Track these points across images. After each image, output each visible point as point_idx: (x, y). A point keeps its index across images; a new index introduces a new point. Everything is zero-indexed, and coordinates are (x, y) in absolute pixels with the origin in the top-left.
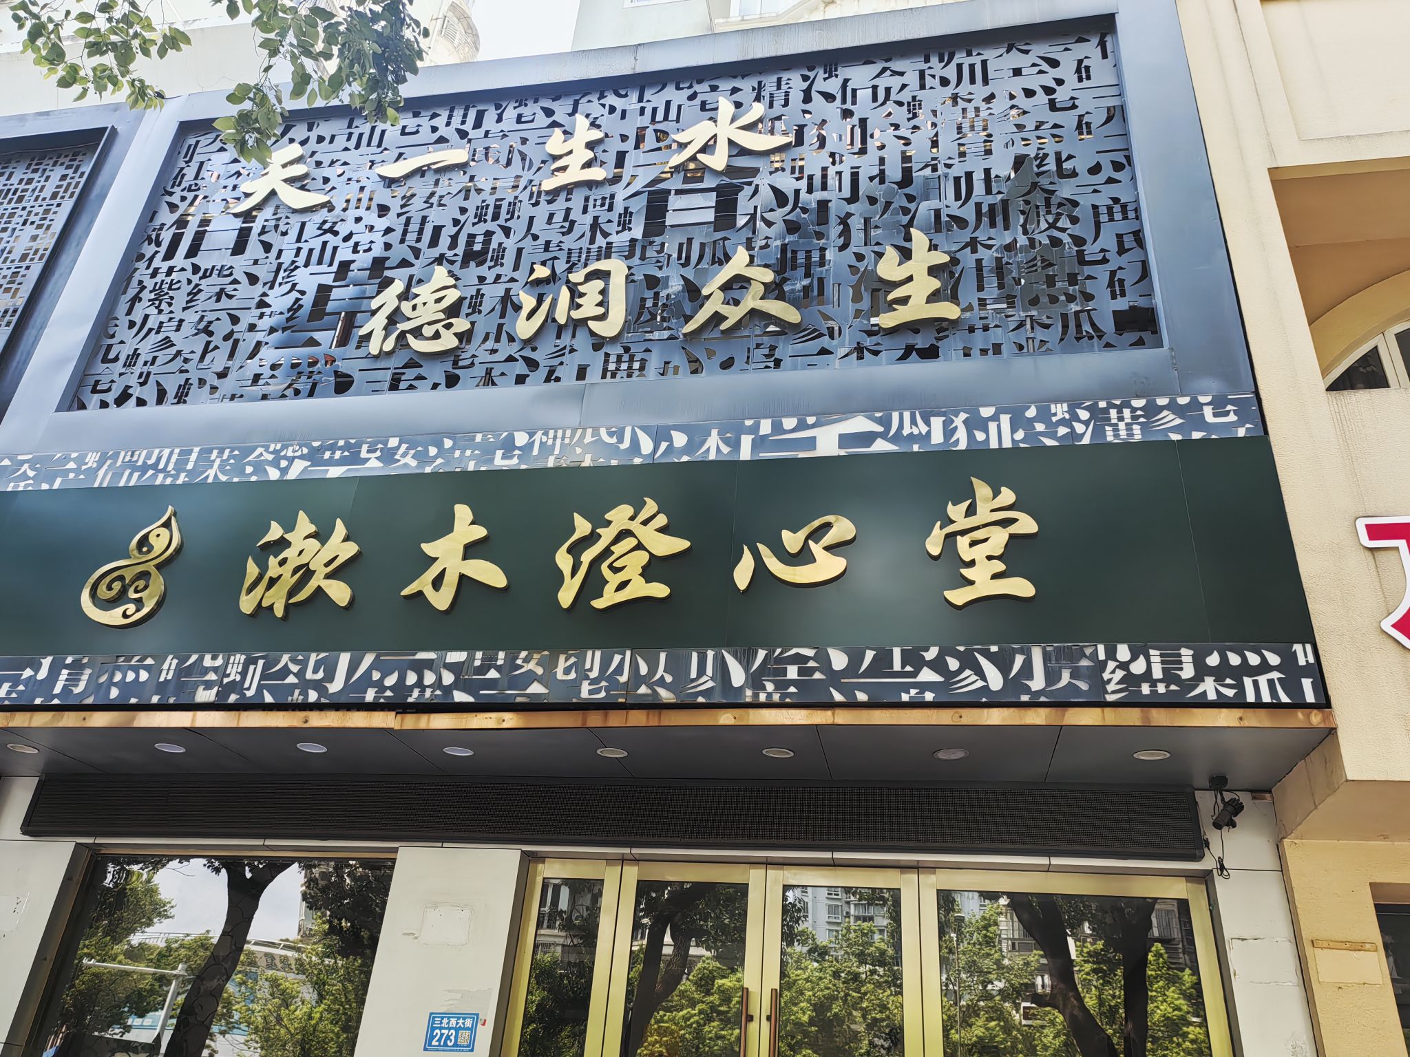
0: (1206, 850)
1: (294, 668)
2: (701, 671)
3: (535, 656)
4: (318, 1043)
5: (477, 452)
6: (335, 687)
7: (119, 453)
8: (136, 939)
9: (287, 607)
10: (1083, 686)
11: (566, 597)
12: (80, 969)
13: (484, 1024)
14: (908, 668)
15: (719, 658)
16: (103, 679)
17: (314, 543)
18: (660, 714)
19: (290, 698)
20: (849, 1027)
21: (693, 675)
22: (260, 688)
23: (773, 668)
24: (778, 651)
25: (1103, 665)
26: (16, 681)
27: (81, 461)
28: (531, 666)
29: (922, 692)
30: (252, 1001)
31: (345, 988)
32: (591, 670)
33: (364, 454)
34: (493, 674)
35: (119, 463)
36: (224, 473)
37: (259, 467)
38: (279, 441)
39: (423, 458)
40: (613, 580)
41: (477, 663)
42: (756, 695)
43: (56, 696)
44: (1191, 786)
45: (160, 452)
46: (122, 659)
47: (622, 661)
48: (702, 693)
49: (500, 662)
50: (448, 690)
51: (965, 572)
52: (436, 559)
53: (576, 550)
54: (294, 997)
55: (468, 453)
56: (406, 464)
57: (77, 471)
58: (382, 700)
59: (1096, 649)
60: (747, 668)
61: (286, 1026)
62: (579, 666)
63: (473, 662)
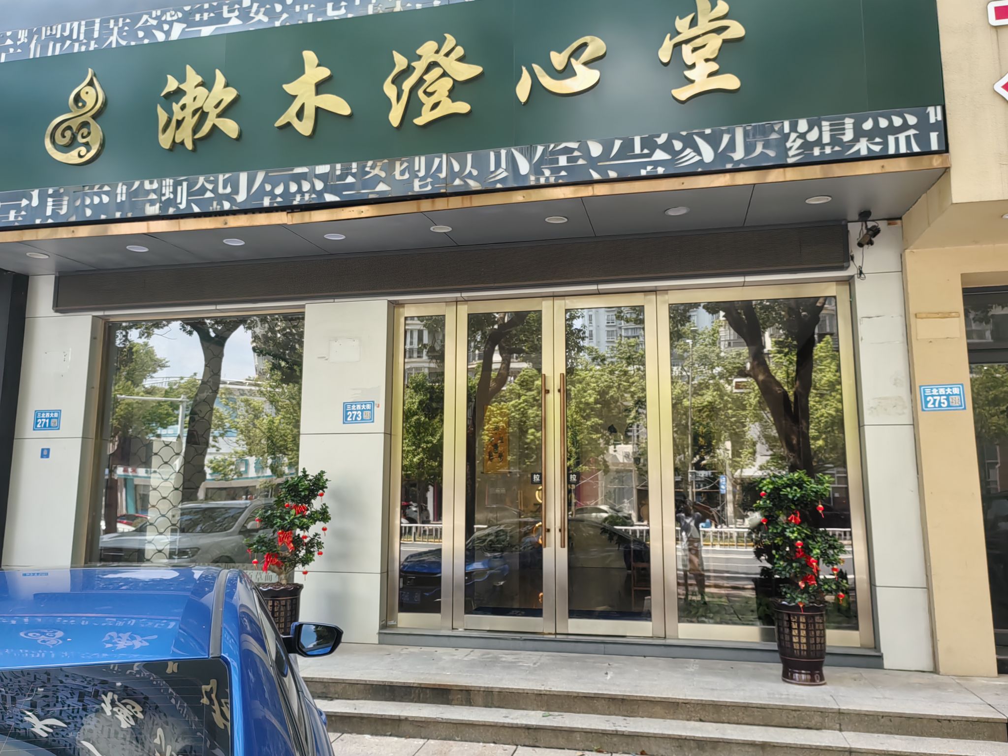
0: (851, 262)
1: (210, 186)
2: (498, 165)
3: (379, 164)
4: (281, 436)
5: (312, 6)
6: (241, 197)
7: (41, 29)
8: (148, 383)
9: (194, 142)
10: (772, 153)
11: (395, 117)
12: (117, 402)
13: (378, 407)
14: (646, 151)
15: (510, 154)
16: (78, 203)
17: (202, 90)
18: (471, 198)
19: (211, 208)
20: (622, 404)
21: (492, 168)
22: (189, 202)
23: (549, 159)
24: (552, 146)
25: (787, 136)
26: (18, 208)
27: (15, 37)
28: (377, 171)
29: (655, 168)
30: (236, 417)
31: (292, 403)
32: (419, 171)
33: (226, 15)
34: (350, 180)
35: (43, 37)
36: (123, 38)
37: (148, 30)
38: (158, 8)
39: (272, 14)
40: (428, 102)
41: (338, 172)
42: (538, 180)
43: (49, 217)
44: (845, 219)
45: (71, 25)
46: (87, 188)
47: (441, 162)
48: (499, 181)
49: (354, 171)
50: (320, 194)
51: (688, 73)
52: (295, 97)
53: (398, 81)
54: (260, 413)
55: (306, 7)
56: (260, 21)
57: (14, 46)
58: (275, 205)
59: (783, 126)
60: (530, 160)
61: (259, 428)
62: (410, 168)
63: (335, 173)
